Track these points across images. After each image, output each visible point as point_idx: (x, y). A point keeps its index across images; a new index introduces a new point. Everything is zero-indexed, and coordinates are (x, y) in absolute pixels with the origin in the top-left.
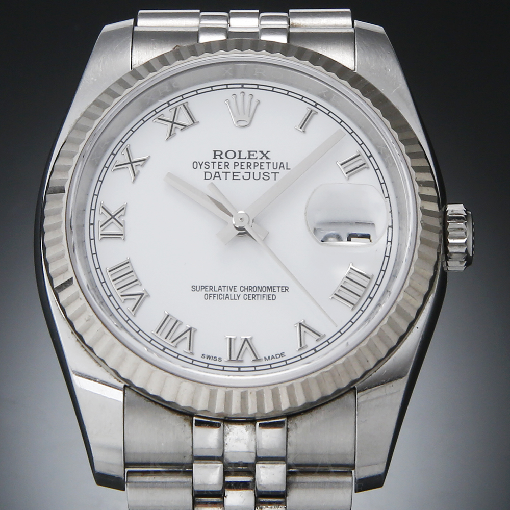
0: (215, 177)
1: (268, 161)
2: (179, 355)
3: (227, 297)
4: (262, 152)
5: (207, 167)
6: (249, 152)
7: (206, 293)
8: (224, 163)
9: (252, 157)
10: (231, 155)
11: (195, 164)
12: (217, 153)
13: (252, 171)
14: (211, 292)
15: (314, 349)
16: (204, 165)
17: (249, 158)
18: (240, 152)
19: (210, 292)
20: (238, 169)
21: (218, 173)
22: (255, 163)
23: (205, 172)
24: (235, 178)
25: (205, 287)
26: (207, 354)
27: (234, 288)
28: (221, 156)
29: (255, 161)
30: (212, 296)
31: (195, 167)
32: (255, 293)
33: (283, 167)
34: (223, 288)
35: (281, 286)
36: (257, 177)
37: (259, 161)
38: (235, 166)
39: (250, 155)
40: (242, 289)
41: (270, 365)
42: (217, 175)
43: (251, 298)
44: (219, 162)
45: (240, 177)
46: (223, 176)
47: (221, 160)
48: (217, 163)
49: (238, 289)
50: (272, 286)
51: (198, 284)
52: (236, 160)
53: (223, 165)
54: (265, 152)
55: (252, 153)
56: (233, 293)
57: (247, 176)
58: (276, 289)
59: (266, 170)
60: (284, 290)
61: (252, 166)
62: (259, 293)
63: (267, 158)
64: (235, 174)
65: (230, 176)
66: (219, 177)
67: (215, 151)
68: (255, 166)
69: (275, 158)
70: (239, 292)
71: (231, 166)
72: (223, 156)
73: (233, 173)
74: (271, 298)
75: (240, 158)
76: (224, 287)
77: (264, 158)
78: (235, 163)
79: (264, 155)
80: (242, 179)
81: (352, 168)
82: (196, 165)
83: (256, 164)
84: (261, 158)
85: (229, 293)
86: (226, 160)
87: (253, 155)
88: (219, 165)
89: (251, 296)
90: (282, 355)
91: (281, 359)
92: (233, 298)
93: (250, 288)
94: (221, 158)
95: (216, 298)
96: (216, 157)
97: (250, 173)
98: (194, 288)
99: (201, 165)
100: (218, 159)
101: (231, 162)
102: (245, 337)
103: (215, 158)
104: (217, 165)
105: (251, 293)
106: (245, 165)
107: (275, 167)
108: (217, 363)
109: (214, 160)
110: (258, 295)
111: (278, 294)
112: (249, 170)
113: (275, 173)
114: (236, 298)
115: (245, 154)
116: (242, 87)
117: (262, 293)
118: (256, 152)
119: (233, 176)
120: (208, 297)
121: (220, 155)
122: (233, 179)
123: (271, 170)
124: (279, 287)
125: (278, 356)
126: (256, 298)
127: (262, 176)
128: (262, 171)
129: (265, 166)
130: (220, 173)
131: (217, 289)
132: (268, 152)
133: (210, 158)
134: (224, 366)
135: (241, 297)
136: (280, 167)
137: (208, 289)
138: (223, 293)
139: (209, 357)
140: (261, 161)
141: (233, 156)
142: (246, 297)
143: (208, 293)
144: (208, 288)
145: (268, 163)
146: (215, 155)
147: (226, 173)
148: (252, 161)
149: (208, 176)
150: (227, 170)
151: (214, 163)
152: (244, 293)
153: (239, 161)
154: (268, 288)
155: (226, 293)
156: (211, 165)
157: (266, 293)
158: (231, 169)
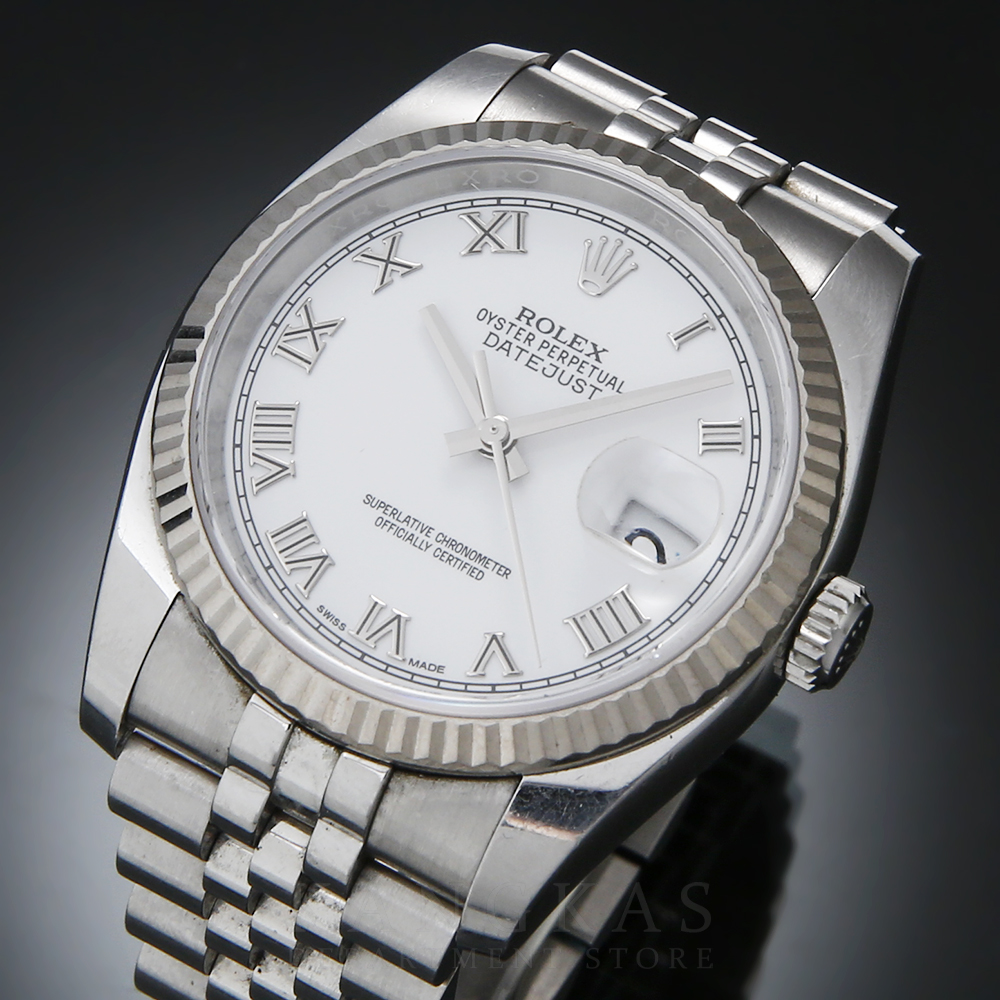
0: (501, 347)
1: (596, 364)
2: (286, 587)
3: (411, 538)
4: (595, 346)
5: (499, 326)
6: (576, 336)
7: (383, 516)
8: (527, 333)
9: (575, 345)
10: (545, 326)
11: (484, 312)
12: (526, 313)
13: (562, 367)
14: (390, 519)
15: (494, 686)
16: (495, 321)
17: (570, 346)
18: (562, 329)
19: (389, 517)
20: (543, 353)
21: (511, 344)
22: (574, 357)
23: (491, 333)
24: (531, 364)
25: (387, 507)
26: (328, 608)
27: (427, 530)
28: (531, 321)
29: (577, 354)
30: (389, 525)
31: (481, 317)
32: (456, 555)
33: (614, 385)
34: (412, 521)
35: (502, 564)
36: (564, 380)
37: (582, 357)
38: (542, 346)
39: (574, 341)
40: (440, 538)
41: (413, 674)
42: (506, 346)
43: (445, 559)
44: (521, 329)
45: (539, 367)
46: (514, 351)
47: (526, 327)
48: (518, 328)
49: (433, 534)
50: (488, 557)
51: (379, 496)
52: (549, 337)
53: (524, 335)
54: (599, 349)
55: (578, 340)
56: (422, 536)
57: (550, 371)
58: (491, 565)
59: (584, 377)
60: (501, 573)
61: (567, 361)
62: (462, 557)
63: (598, 359)
64: (534, 359)
65: (525, 357)
66: (508, 351)
67: (525, 309)
68: (571, 362)
69: (608, 364)
70: (432, 540)
71: (536, 343)
72: (533, 322)
73: (533, 355)
74: (474, 575)
75: (556, 338)
76: (416, 520)
77: (594, 356)
78: (545, 341)
79: (596, 353)
80: (540, 371)
82: (485, 315)
83: (575, 360)
84: (588, 355)
85: (417, 533)
86: (533, 329)
87: (579, 344)
88: (518, 333)
89: (447, 556)
90: (439, 669)
91: (435, 675)
92: (418, 544)
93: (453, 543)
94: (528, 324)
95: (392, 531)
96: (522, 318)
97: (557, 368)
98: (369, 500)
99: (491, 319)
100: (522, 323)
101: (540, 338)
102: (398, 613)
103: (519, 319)
104: (515, 330)
105: (450, 550)
106: (557, 353)
107: (601, 379)
108: (335, 629)
109: (516, 322)
110: (458, 559)
111: (490, 574)
112: (559, 364)
113: (596, 388)
114: (424, 547)
115: (567, 336)
116: (625, 233)
117: (466, 560)
118: (587, 341)
119: (530, 360)
120: (381, 523)
121: (529, 319)
122: (527, 365)
123: (593, 380)
124: (497, 564)
125: (432, 668)
126: (453, 563)
127: (573, 383)
128: (578, 376)
129: (587, 369)
130: (513, 346)
131: (402, 518)
132: (604, 350)
133: (511, 317)
134: (342, 640)
135: (431, 550)
136: (609, 383)
137: (389, 512)
138: (407, 529)
139: (328, 615)
140: (587, 359)
141: (548, 330)
142: (438, 552)
143: (386, 518)
144: (390, 510)
145: (595, 368)
146: (522, 314)
147: (522, 350)
148: (572, 352)
149: (492, 340)
150: (525, 346)
151: (513, 325)
152: (439, 545)
153: (553, 342)
154: (480, 557)
155: (412, 531)
156: (507, 326)
157: (472, 563)
158: (533, 348)
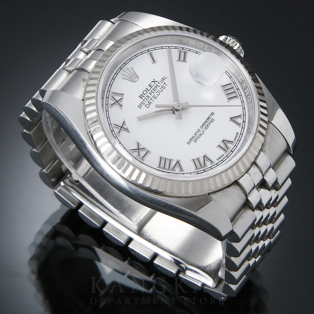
1: (158, 82)
2: (210, 167)
3: (201, 135)
4: (152, 82)
5: (144, 104)
6: (149, 85)
7: (193, 140)
9: (152, 86)
10: (145, 92)
12: (141, 96)
13: (157, 90)
14: (195, 139)
15: (243, 121)
16: (142, 104)
17: (152, 87)
18: (146, 89)
19: (194, 139)
20: (153, 94)
23: (145, 106)
24: (155, 98)
25: (191, 139)
26: (218, 158)
27: (199, 130)
28: (143, 96)
29: (154, 86)
31: (140, 108)
32: (207, 124)
33: (164, 79)
34: (196, 134)
35: (210, 114)
36: (161, 91)
37: (155, 85)
38: (151, 94)
39: (150, 86)
40: (201, 127)
41: (238, 140)
42: (150, 103)
43: (207, 127)
45: (156, 96)
46: (151, 101)
47: (145, 97)
48: (145, 99)
49: (200, 129)
50: (208, 117)
51: (188, 141)
52: (148, 92)
53: (147, 98)
54: (153, 81)
56: (200, 132)
57: (158, 93)
58: (210, 116)
59: (161, 86)
60: (213, 114)
61: (156, 89)
62: (207, 123)
63: (156, 82)
64: (154, 97)
65: (153, 99)
66: (151, 103)
67: (139, 97)
69: (158, 79)
70: (202, 130)
71: (150, 96)
72: (144, 95)
74: (213, 121)
75: (149, 90)
77: (155, 82)
79: (154, 82)
80: (158, 96)
81: (183, 58)
82: (140, 106)
83: (156, 87)
84: (155, 84)
85: (199, 133)
86: (145, 96)
88: (146, 99)
89: (206, 127)
90: (237, 133)
91: (239, 135)
92: (202, 133)
93: (203, 125)
94: (144, 96)
95: (198, 139)
96: (142, 97)
98: (189, 143)
99: (141, 105)
100: (144, 98)
101: (148, 94)
102: (221, 140)
103: (142, 98)
104: (145, 100)
105: (205, 126)
106: (153, 91)
107: (162, 82)
108: (224, 157)
109: (143, 99)
111: (213, 117)
112: (156, 91)
113: (164, 83)
114: (203, 132)
115: (149, 88)
116: (121, 69)
117: (208, 122)
120: (195, 141)
121: (142, 96)
123: (162, 84)
125: (237, 135)
126: (209, 126)
127: (162, 89)
128: (160, 87)
129: (158, 84)
130: (150, 101)
131: (195, 136)
132: (154, 79)
133: (142, 100)
134: (227, 156)
135: (204, 130)
137: (193, 139)
138: (198, 135)
139: (219, 158)
140: (156, 84)
141: (146, 92)
142: (205, 129)
143: (194, 140)
144: (192, 138)
146: (141, 98)
148: (153, 87)
149: (147, 106)
150: (150, 98)
151: (144, 100)
152: (203, 128)
153: (150, 91)
154: (208, 119)
155: (199, 134)
156: (144, 102)
157: (209, 121)
158: (151, 96)
